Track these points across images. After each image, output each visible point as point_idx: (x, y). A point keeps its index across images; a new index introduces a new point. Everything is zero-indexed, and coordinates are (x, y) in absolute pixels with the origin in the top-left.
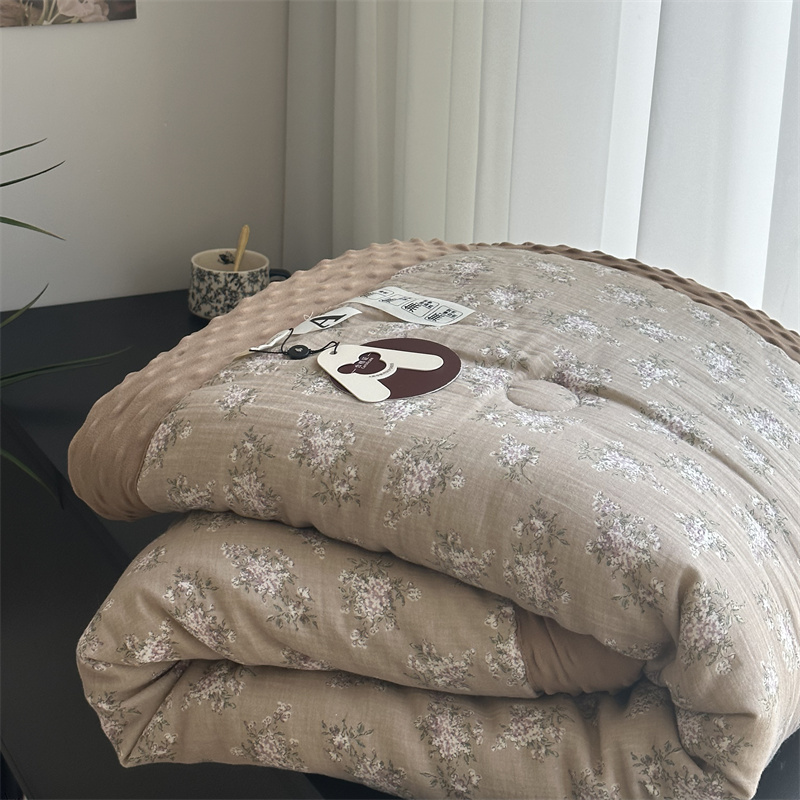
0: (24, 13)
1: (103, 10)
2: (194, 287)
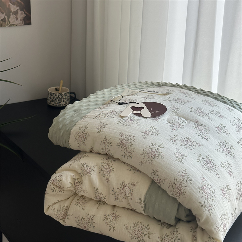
2: (49, 97)
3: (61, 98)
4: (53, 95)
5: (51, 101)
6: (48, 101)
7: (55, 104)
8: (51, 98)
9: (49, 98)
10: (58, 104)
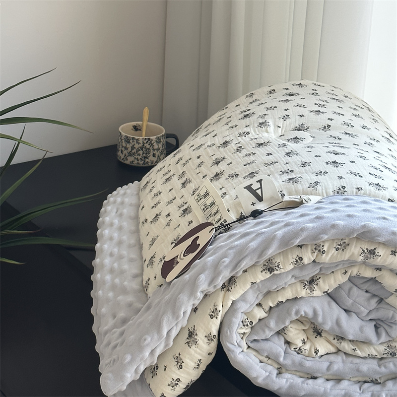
2: (123, 147)
3: (148, 149)
4: (131, 141)
5: (127, 154)
6: (119, 153)
7: (136, 160)
8: (126, 148)
9: (123, 149)
10: (143, 162)
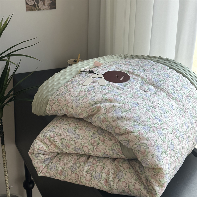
0: (32, 8)
1: (49, 7)
